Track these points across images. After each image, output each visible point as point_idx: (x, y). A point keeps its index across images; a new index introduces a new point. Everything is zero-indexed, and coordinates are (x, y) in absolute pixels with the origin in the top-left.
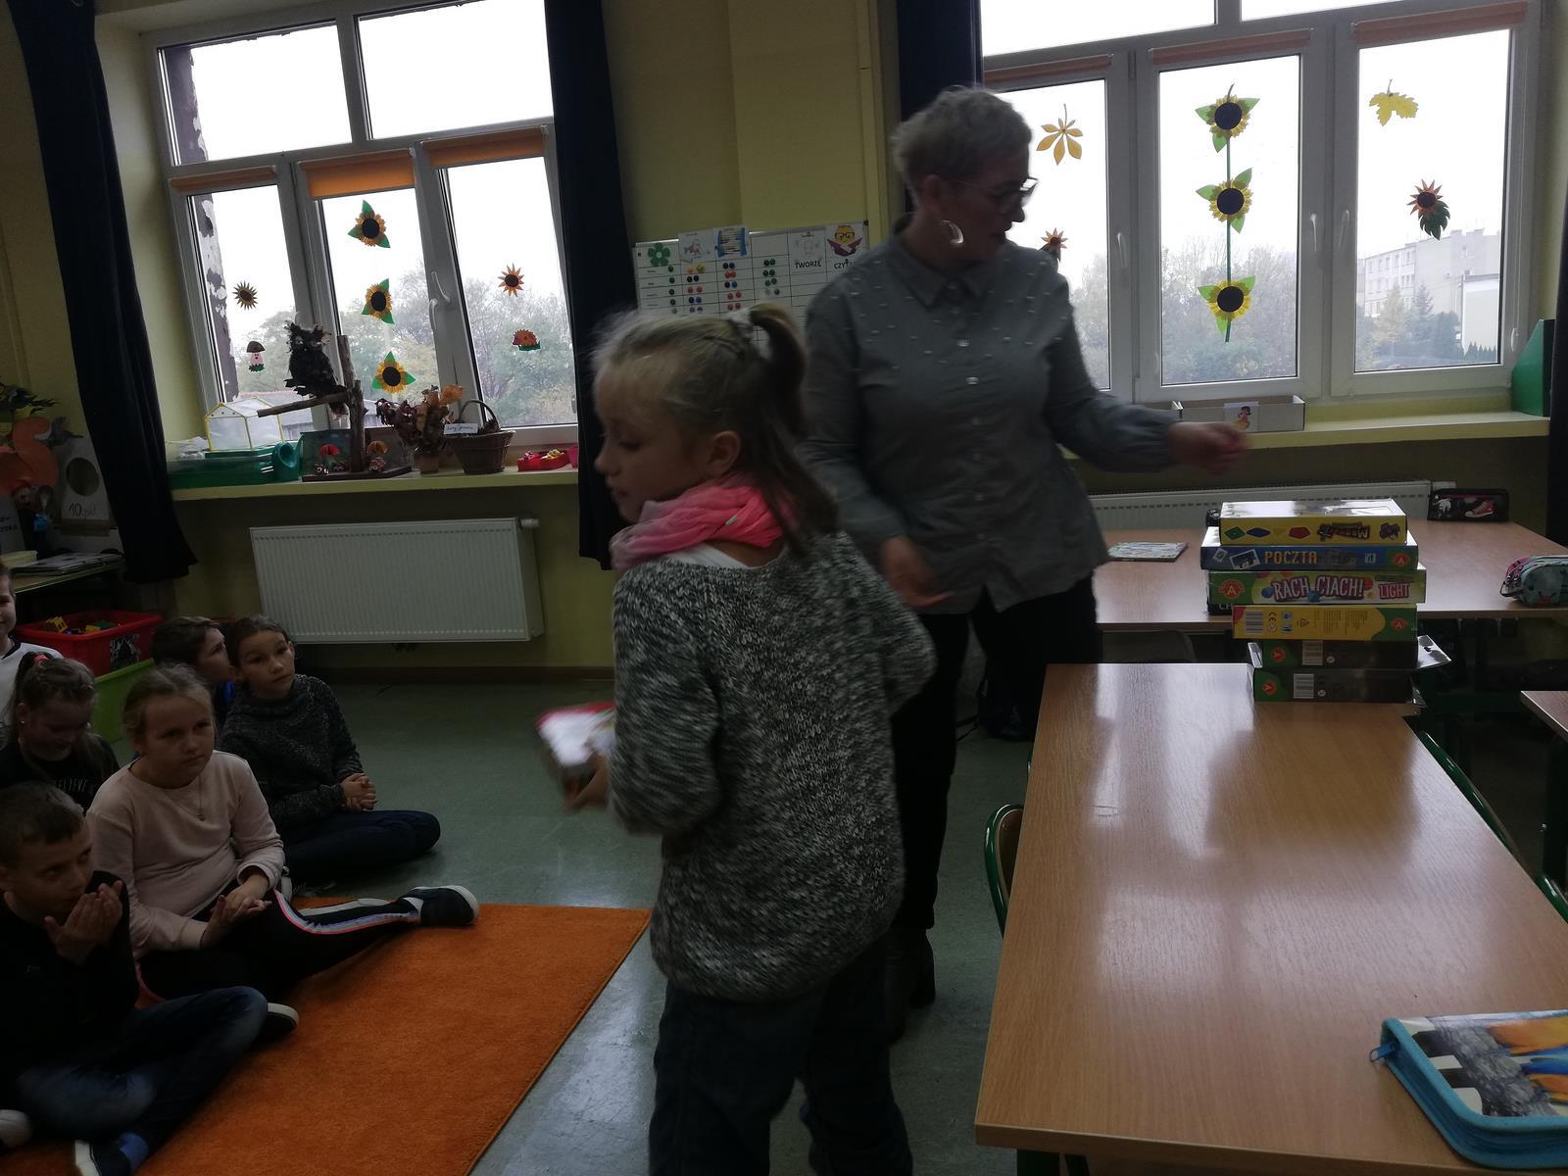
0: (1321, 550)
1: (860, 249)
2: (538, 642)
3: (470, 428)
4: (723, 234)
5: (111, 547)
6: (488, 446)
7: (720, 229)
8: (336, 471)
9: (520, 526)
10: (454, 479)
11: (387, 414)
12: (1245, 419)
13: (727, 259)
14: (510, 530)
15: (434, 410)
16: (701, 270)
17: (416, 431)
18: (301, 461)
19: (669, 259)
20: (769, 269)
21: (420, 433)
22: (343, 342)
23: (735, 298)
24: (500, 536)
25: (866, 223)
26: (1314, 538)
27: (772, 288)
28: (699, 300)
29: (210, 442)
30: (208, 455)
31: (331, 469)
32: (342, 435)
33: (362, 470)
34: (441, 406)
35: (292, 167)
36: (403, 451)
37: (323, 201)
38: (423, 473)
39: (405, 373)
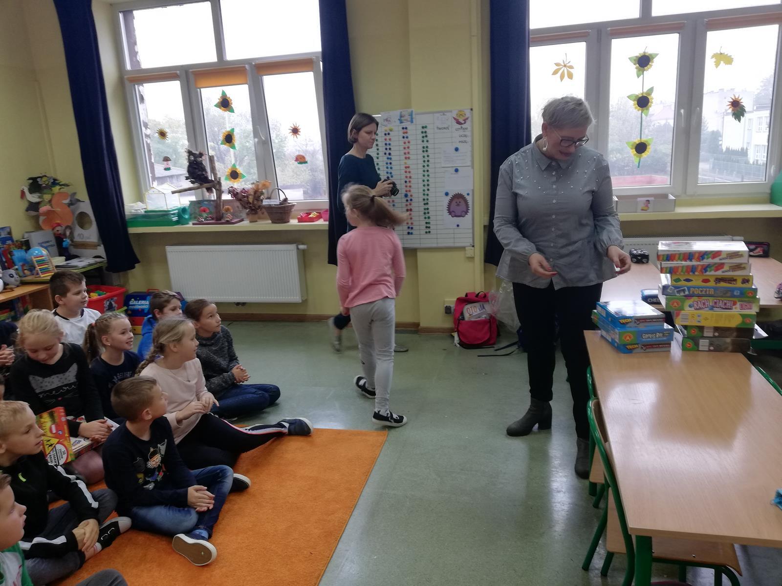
0: (715, 289)
1: (468, 122)
2: (305, 302)
3: (274, 202)
4: (402, 113)
5: (100, 255)
6: (282, 212)
7: (401, 111)
8: (208, 220)
9: (298, 249)
10: (265, 225)
11: (234, 193)
12: (647, 206)
13: (404, 125)
14: (293, 250)
15: (257, 194)
16: (391, 130)
17: (249, 203)
18: (191, 215)
20: (424, 130)
21: (250, 203)
22: (211, 159)
23: (407, 144)
24: (288, 253)
25: (472, 109)
26: (712, 283)
27: (425, 139)
28: (390, 144)
29: (146, 205)
30: (145, 212)
31: (206, 219)
32: (212, 203)
33: (220, 220)
34: (260, 190)
35: (187, 72)
36: (241, 212)
37: (201, 89)
38: (250, 222)
39: (241, 173)
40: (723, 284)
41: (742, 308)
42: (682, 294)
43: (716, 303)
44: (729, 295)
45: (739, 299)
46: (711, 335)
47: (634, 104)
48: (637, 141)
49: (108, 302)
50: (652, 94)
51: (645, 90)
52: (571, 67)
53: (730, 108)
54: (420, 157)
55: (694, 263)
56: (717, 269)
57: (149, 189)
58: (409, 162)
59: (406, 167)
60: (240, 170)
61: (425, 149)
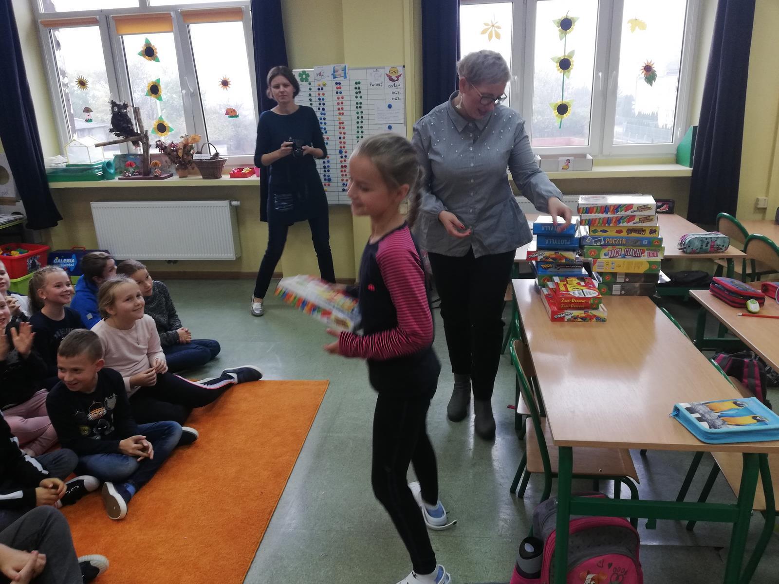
0: (627, 239)
1: (401, 79)
2: (239, 260)
3: (205, 157)
4: (336, 68)
5: (18, 211)
6: (214, 167)
7: (335, 65)
8: (135, 175)
9: (230, 204)
10: (196, 180)
11: (162, 147)
12: (567, 164)
13: (338, 80)
14: (225, 206)
15: (187, 148)
16: (324, 85)
17: (178, 157)
18: (116, 169)
19: (308, 78)
20: (357, 86)
21: (180, 158)
22: (136, 111)
23: (341, 99)
24: (221, 209)
25: (404, 67)
26: (624, 234)
27: (359, 95)
28: (323, 99)
29: (67, 159)
30: (67, 166)
31: (132, 174)
32: (138, 157)
33: (148, 175)
34: (190, 145)
35: (107, 17)
36: (169, 167)
37: (124, 37)
38: (180, 177)
39: (169, 126)
40: (634, 235)
41: (649, 256)
42: (599, 244)
43: (627, 252)
44: (638, 244)
45: (647, 248)
46: (622, 280)
47: (557, 67)
48: (559, 102)
49: (31, 261)
50: (574, 57)
51: (566, 54)
52: (499, 28)
53: (643, 72)
54: (354, 113)
55: (609, 215)
56: (628, 222)
57: (69, 142)
58: (343, 118)
59: (340, 123)
60: (167, 123)
61: (359, 106)
